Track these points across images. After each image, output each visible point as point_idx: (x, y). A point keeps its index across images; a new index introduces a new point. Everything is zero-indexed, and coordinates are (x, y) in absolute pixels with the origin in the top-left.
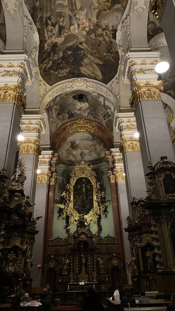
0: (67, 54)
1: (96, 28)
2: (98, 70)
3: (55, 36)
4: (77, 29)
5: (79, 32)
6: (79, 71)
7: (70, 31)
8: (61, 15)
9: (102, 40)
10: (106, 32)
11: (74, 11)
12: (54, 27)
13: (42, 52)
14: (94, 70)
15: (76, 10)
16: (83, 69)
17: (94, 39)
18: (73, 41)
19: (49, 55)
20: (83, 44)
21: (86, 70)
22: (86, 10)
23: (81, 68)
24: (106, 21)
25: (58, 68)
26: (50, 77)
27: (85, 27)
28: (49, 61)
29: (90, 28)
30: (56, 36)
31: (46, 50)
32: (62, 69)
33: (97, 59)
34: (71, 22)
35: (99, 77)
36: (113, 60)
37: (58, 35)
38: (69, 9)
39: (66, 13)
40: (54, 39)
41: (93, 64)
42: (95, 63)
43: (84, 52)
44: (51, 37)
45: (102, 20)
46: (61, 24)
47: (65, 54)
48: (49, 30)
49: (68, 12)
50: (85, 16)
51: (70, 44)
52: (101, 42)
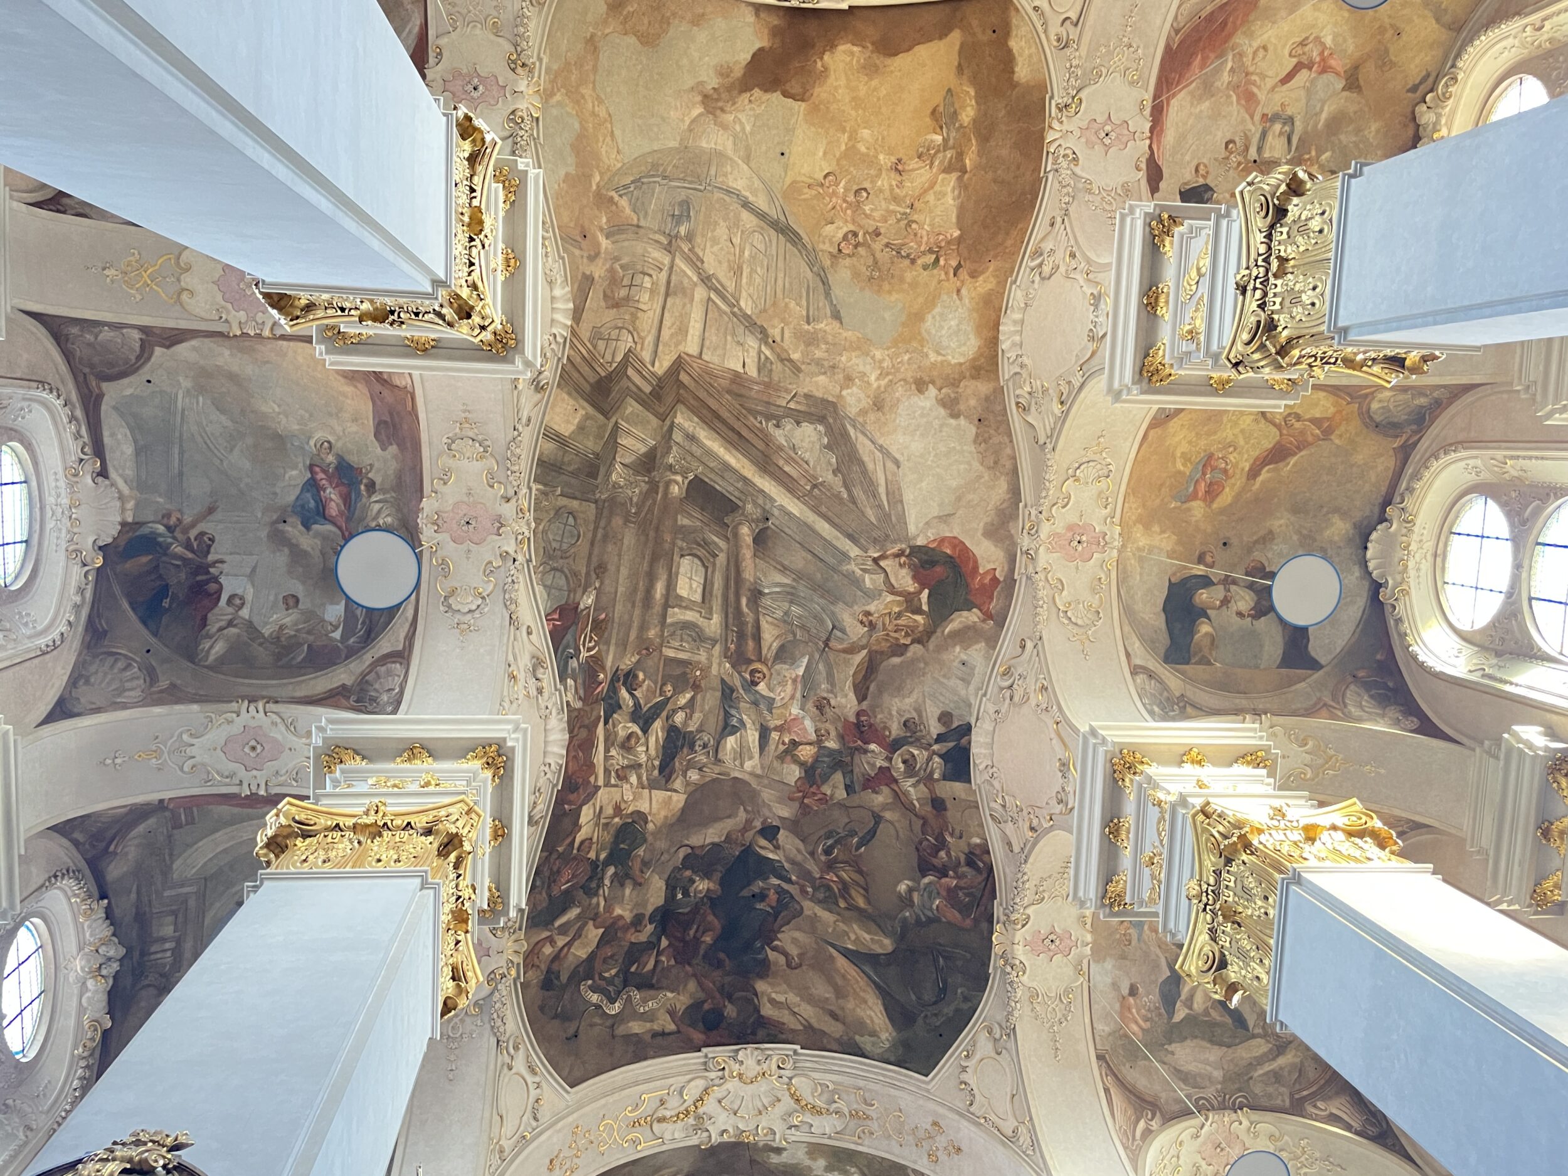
0: (686, 893)
1: (852, 745)
2: (862, 994)
3: (639, 778)
4: (756, 750)
5: (762, 767)
6: (750, 1004)
7: (718, 761)
8: (685, 674)
9: (885, 807)
10: (907, 757)
11: (749, 662)
12: (645, 731)
13: (560, 849)
14: (840, 993)
15: (760, 660)
16: (774, 995)
17: (841, 805)
18: (729, 817)
19: (591, 879)
20: (782, 835)
21: (792, 998)
22: (805, 660)
23: (761, 986)
24: (907, 701)
25: (628, 980)
26: (571, 1031)
27: (794, 744)
28: (585, 924)
29: (821, 748)
30: (644, 778)
31: (582, 843)
32: (651, 987)
33: (855, 926)
34: (727, 715)
35: (873, 1034)
36: (953, 915)
37: (656, 772)
38: (726, 654)
39: (710, 667)
40: (634, 793)
41: (831, 956)
42: (847, 954)
43: (785, 886)
44: (622, 777)
45: (886, 698)
46: (679, 718)
47: (680, 896)
48: (616, 734)
49: (720, 665)
50: (799, 687)
51: (712, 835)
52: (878, 819)
